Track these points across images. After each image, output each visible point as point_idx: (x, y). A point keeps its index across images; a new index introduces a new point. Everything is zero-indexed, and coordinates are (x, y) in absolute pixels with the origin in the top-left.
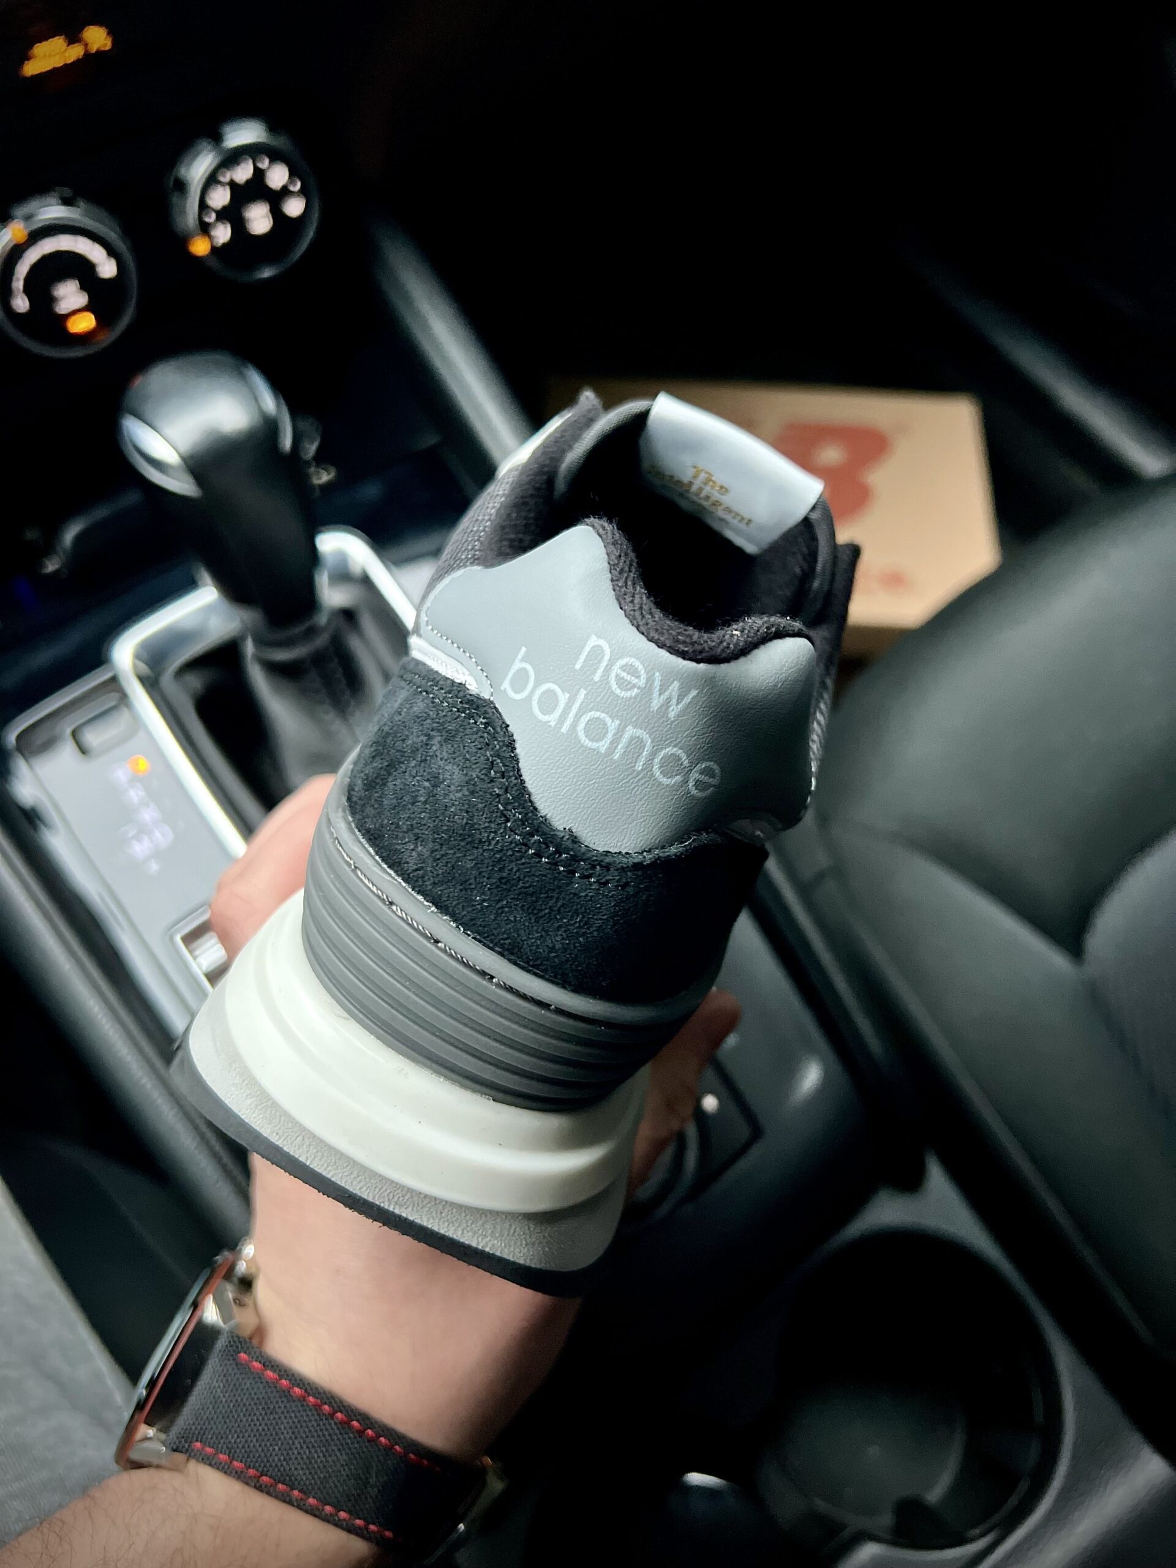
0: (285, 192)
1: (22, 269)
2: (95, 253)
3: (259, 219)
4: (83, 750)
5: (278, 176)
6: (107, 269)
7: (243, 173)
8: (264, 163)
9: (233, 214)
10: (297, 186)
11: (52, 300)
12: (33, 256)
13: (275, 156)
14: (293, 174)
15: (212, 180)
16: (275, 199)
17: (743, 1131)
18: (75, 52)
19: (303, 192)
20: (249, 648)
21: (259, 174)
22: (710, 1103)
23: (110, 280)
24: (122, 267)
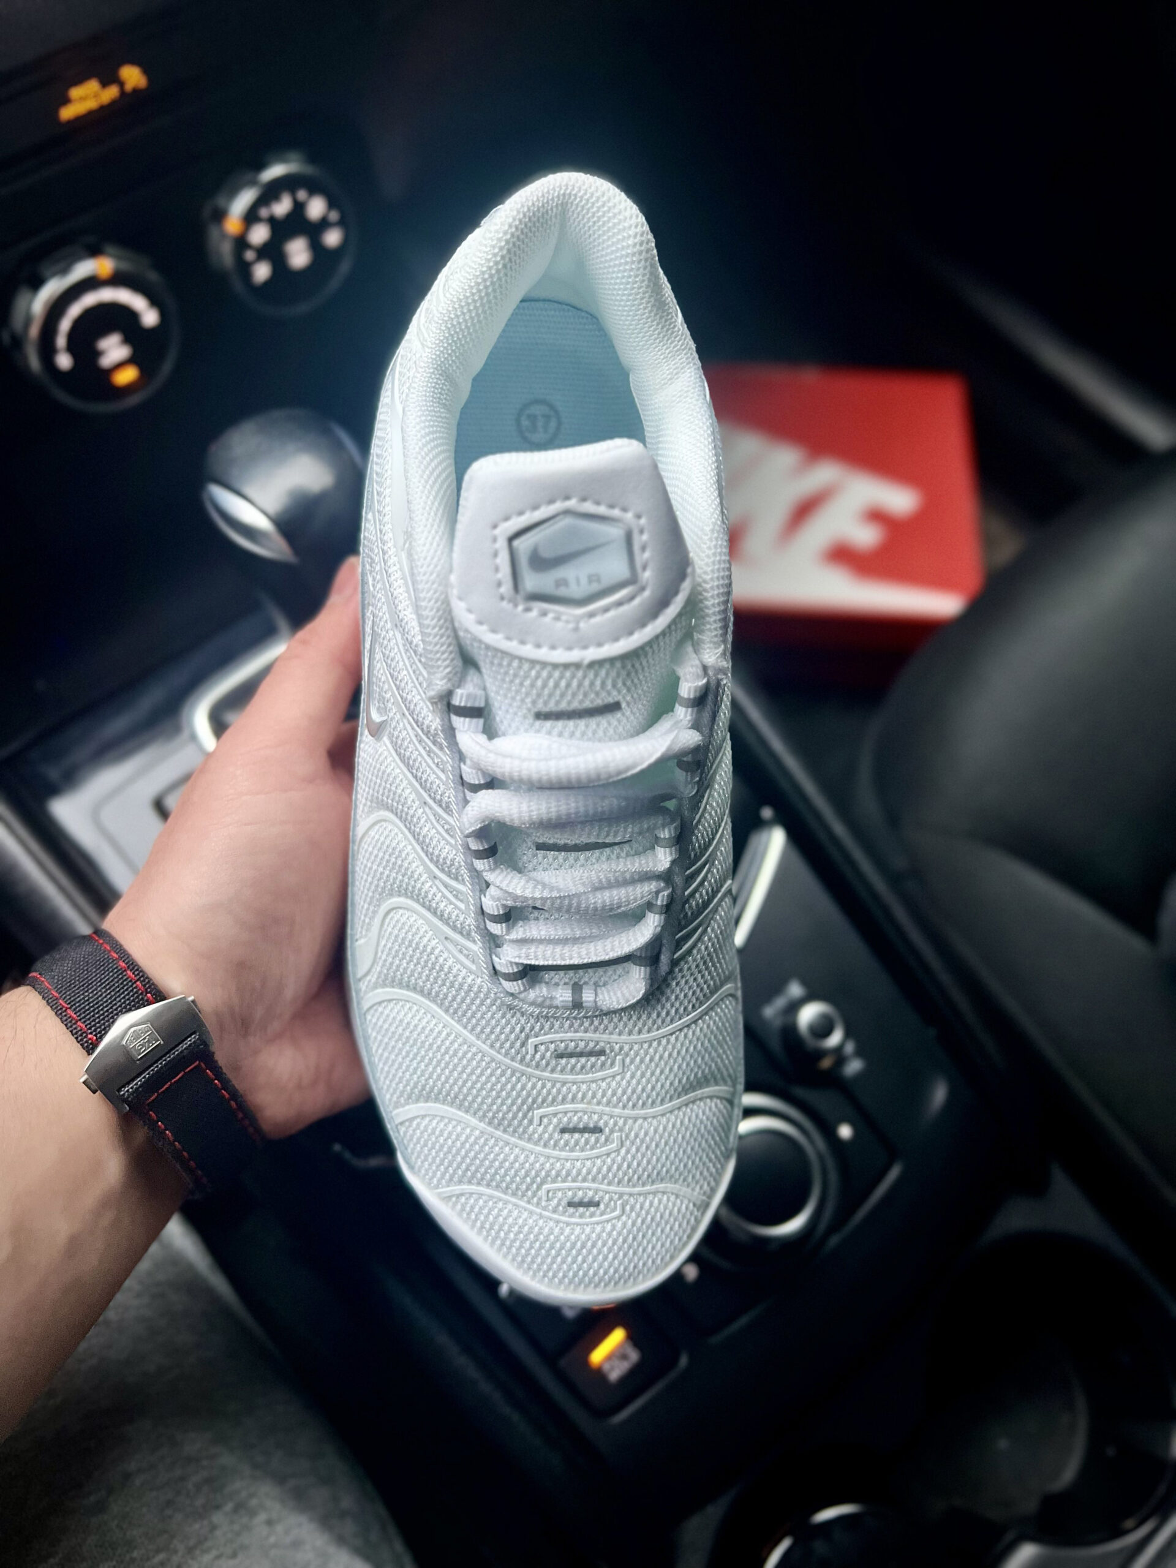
0: (324, 224)
1: (65, 325)
2: (137, 302)
3: (298, 254)
5: (316, 208)
6: (150, 318)
7: (282, 207)
8: (302, 195)
9: (273, 251)
10: (334, 216)
11: (97, 354)
12: (75, 310)
13: (314, 188)
14: (332, 204)
15: (251, 217)
16: (313, 231)
17: (879, 1153)
18: (111, 93)
19: (342, 223)
22: (845, 1131)
23: (153, 331)
24: (163, 315)
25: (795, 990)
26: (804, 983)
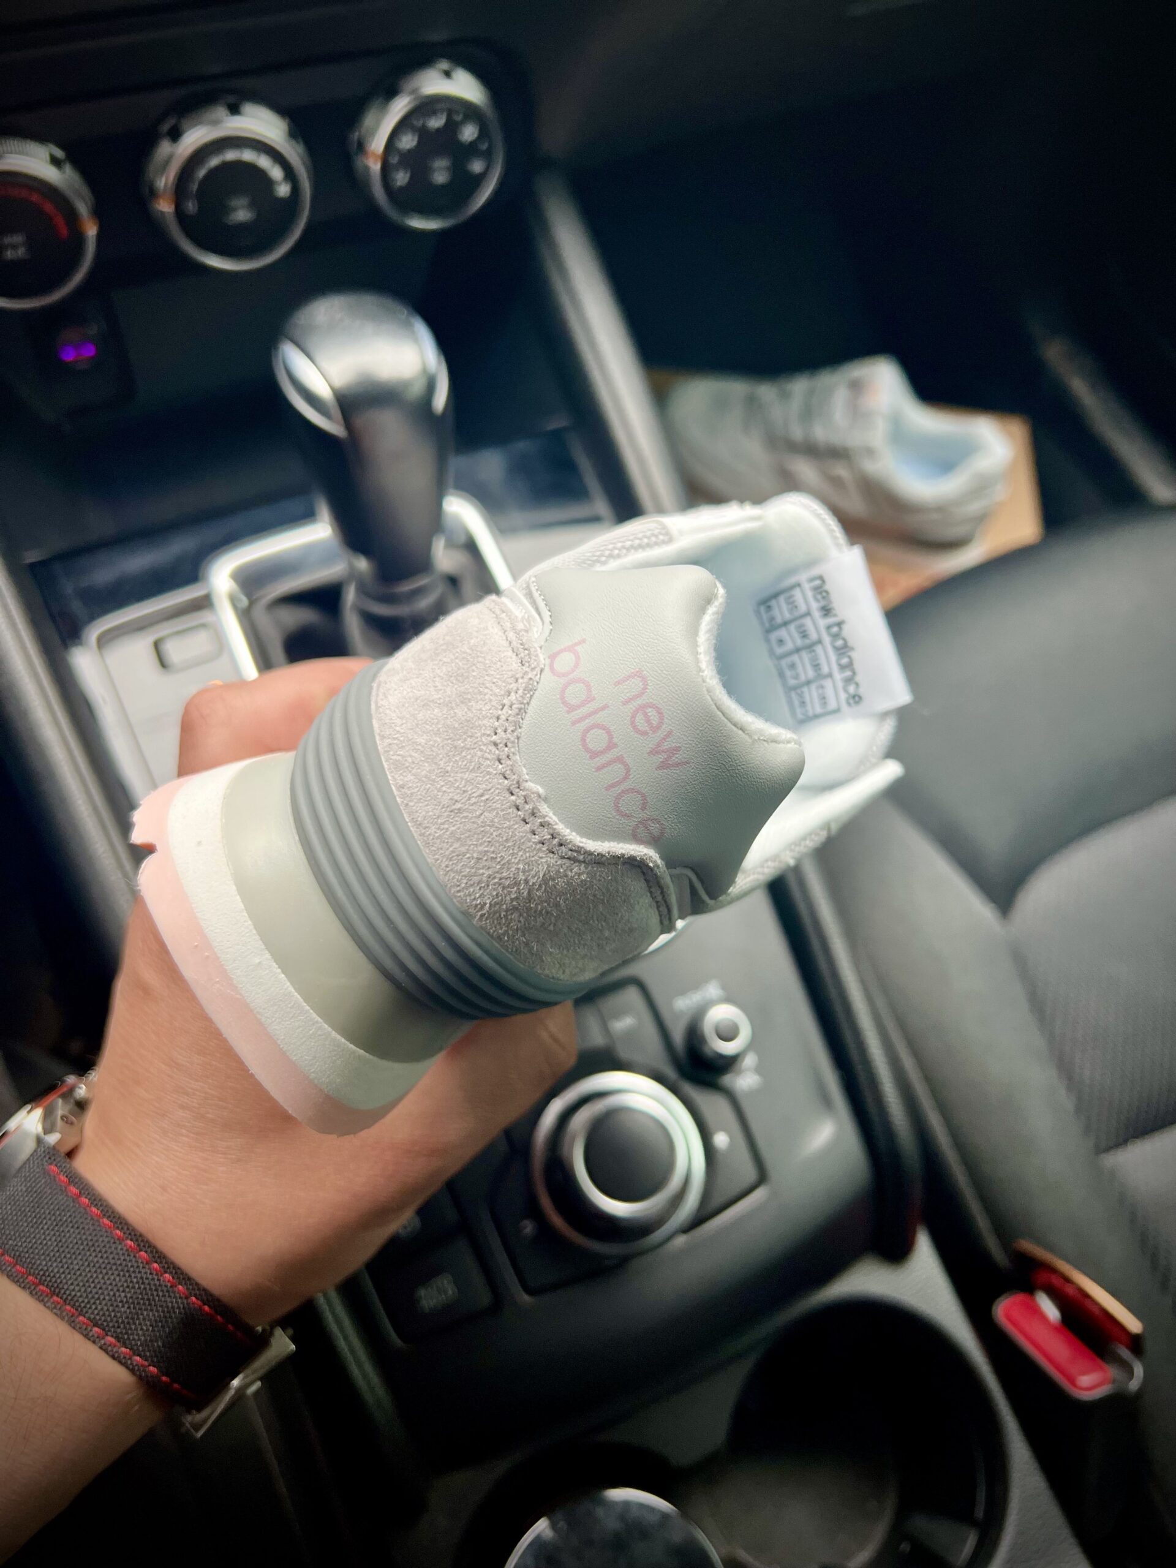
0: (471, 150)
1: (203, 172)
2: (275, 172)
3: (440, 171)
4: (163, 663)
5: (468, 132)
6: (282, 189)
7: (436, 122)
8: (458, 119)
9: (417, 161)
10: (482, 145)
11: (226, 209)
12: (215, 161)
13: (471, 112)
14: (484, 133)
15: (404, 123)
16: (460, 154)
17: (749, 1173)
19: (489, 153)
20: (350, 596)
21: (452, 128)
22: (721, 1140)
23: (282, 200)
24: (296, 189)
25: (713, 990)
26: (723, 988)
